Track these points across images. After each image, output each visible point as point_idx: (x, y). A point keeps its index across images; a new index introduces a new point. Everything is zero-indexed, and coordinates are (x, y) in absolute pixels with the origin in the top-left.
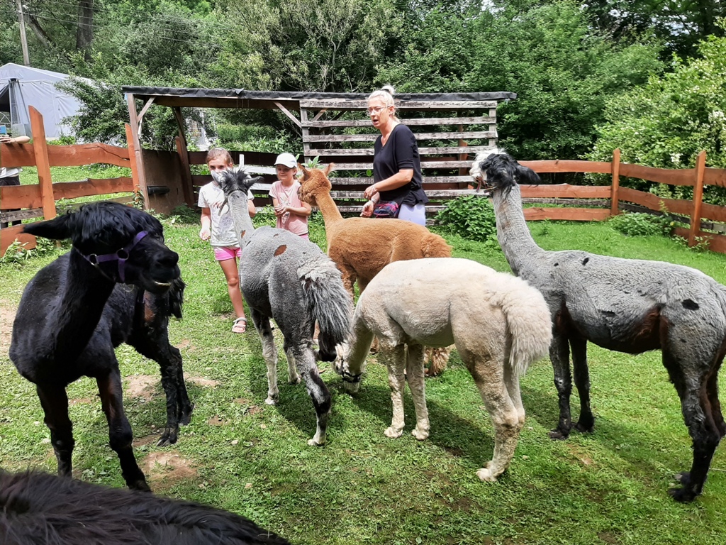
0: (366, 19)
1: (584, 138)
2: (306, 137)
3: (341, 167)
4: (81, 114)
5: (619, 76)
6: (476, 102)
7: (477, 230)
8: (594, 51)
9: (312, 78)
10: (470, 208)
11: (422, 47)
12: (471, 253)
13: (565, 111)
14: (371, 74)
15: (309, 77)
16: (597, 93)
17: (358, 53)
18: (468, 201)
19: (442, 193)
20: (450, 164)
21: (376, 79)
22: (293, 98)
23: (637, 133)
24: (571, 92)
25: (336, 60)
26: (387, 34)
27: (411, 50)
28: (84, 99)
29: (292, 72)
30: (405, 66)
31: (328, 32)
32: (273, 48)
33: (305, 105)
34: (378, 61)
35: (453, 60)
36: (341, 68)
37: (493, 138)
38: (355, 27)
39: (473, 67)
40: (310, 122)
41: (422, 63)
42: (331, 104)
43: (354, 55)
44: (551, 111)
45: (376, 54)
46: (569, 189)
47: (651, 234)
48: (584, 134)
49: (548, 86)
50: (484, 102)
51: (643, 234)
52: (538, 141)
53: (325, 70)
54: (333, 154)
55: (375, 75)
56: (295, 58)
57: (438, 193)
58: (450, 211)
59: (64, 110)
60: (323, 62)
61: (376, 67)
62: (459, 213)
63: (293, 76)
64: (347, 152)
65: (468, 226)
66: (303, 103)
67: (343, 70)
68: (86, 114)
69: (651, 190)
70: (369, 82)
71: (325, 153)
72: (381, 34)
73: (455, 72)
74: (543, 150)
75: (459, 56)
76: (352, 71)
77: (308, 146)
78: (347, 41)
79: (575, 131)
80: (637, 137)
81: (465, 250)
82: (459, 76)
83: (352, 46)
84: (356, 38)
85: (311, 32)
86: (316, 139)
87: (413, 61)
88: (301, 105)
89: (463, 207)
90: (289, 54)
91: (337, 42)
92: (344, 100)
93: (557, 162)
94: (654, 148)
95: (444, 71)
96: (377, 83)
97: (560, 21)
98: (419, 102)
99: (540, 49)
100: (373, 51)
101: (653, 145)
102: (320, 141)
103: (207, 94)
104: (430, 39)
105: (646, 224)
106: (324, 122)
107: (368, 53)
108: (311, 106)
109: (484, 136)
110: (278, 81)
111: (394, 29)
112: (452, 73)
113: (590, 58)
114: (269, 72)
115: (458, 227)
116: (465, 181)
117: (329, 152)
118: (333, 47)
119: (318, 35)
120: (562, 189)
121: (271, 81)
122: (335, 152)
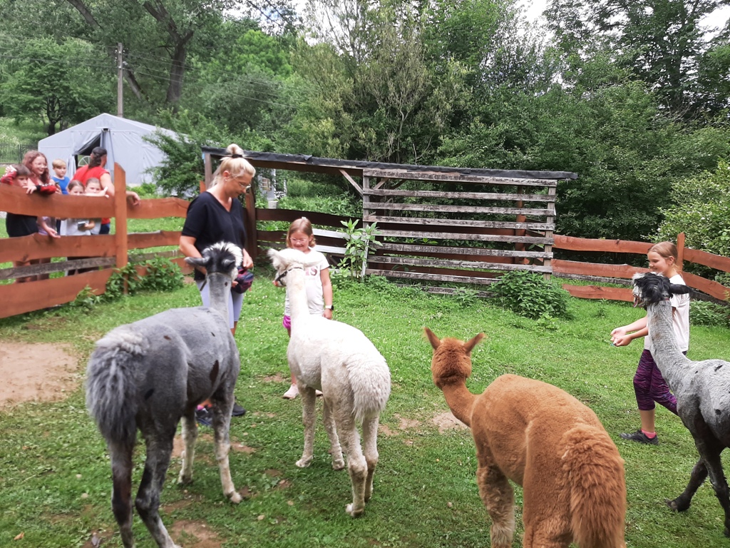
0: (436, 92)
1: (649, 218)
2: (366, 203)
3: (397, 234)
4: (163, 165)
5: (688, 159)
6: (536, 180)
7: (530, 306)
8: (663, 132)
9: (379, 144)
10: (524, 283)
11: (487, 120)
12: (521, 330)
13: (630, 189)
14: (436, 143)
15: (376, 143)
16: (664, 174)
17: (425, 123)
18: (523, 276)
19: (497, 267)
20: (506, 238)
21: (440, 149)
22: (357, 166)
23: (703, 218)
24: (636, 172)
25: (402, 129)
26: (454, 107)
27: (477, 124)
28: (167, 151)
29: (360, 139)
30: (469, 138)
31: (398, 102)
32: (345, 115)
33: (368, 174)
34: (444, 132)
35: (518, 134)
36: (407, 137)
37: (551, 216)
38: (424, 99)
39: (537, 142)
40: (371, 190)
41: (487, 136)
42: (393, 174)
43: (421, 125)
44: (615, 189)
45: (442, 126)
46: (629, 269)
47: (715, 324)
48: (648, 213)
49: (613, 164)
50: (544, 180)
51: (706, 323)
52: (600, 218)
53: (392, 138)
54: (390, 222)
55: (440, 145)
56: (364, 126)
57: (492, 266)
58: (503, 284)
59: (148, 160)
60: (391, 130)
61: (441, 138)
62: (512, 287)
63: (361, 142)
64: (404, 221)
65: (521, 301)
66: (366, 172)
67: (409, 138)
68: (168, 165)
69: (716, 277)
70: (433, 151)
71: (383, 220)
72: (448, 107)
73: (519, 145)
74: (604, 227)
75: (524, 131)
76: (418, 140)
77: (367, 212)
78: (415, 111)
79: (641, 210)
80: (703, 222)
81: (515, 326)
82: (523, 150)
83: (419, 117)
84: (423, 109)
85: (381, 102)
86: (375, 206)
87: (478, 133)
88: (364, 174)
89: (517, 282)
90: (359, 121)
91: (405, 112)
92: (405, 171)
93: (618, 242)
94: (721, 235)
95: (509, 144)
96: (441, 152)
97: (630, 101)
98: (478, 177)
99: (607, 128)
100: (439, 122)
101: (720, 232)
102: (379, 208)
103: (277, 158)
104: (496, 113)
105: (710, 314)
106: (385, 190)
107: (435, 124)
108: (374, 175)
109: (542, 214)
110: (347, 146)
111: (462, 102)
112: (516, 147)
113: (658, 139)
114: (339, 137)
115: (511, 302)
116: (520, 256)
117: (387, 219)
118: (401, 117)
119: (387, 105)
120: (622, 269)
121: (340, 146)
122: (393, 219)
